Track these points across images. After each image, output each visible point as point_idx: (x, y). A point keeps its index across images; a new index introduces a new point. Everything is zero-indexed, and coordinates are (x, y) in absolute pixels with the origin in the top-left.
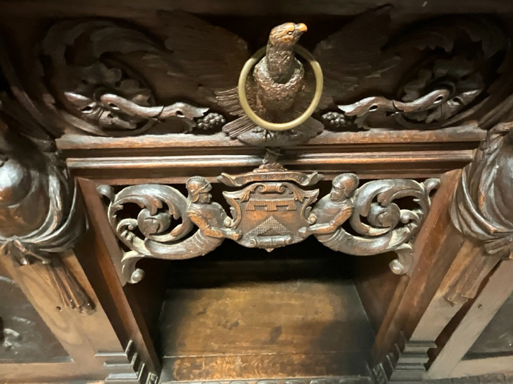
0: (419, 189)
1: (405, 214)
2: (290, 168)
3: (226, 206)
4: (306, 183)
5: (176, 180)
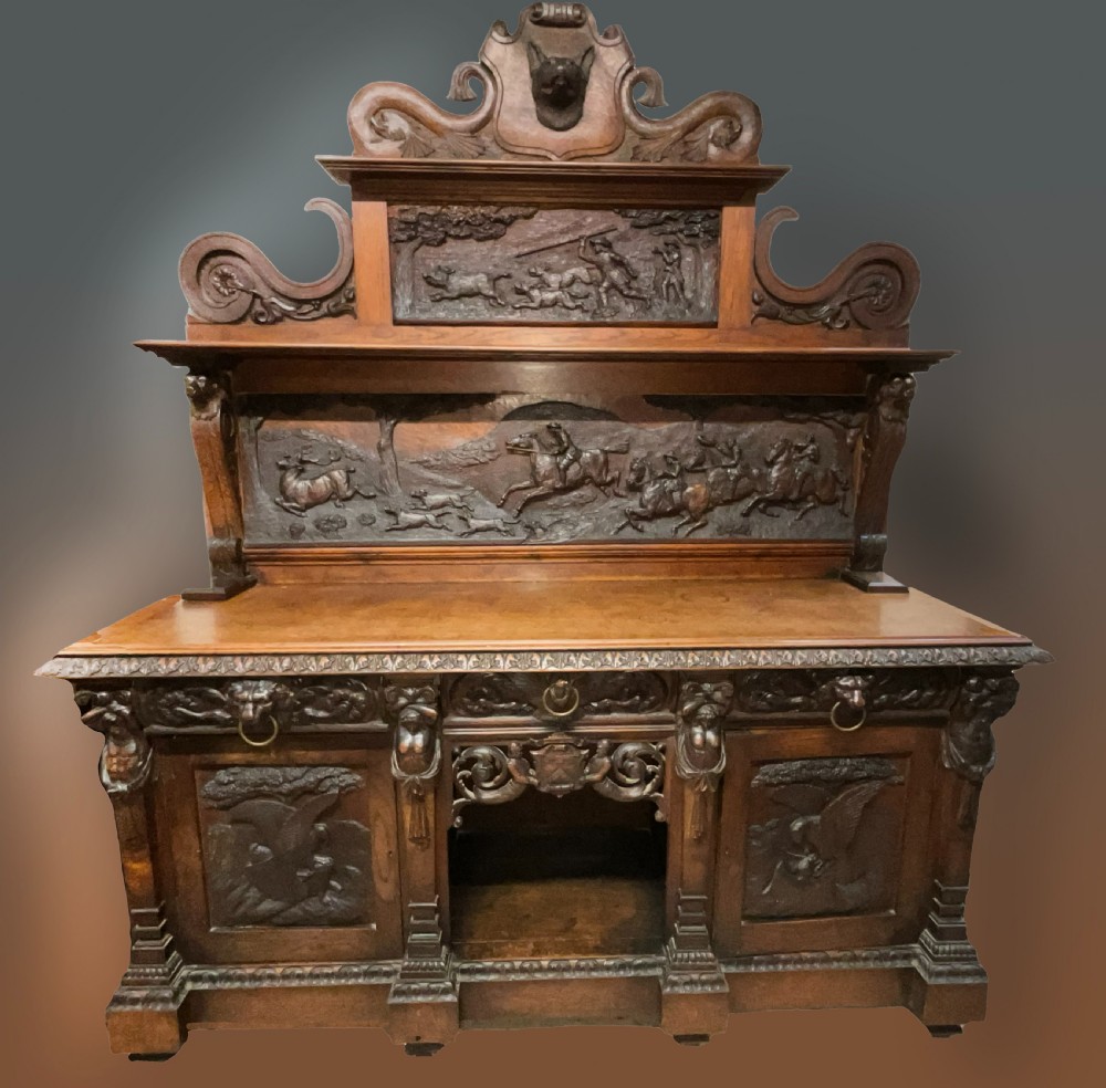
0: (653, 749)
1: (650, 768)
2: (568, 734)
3: (531, 759)
4: (579, 745)
5: (500, 743)
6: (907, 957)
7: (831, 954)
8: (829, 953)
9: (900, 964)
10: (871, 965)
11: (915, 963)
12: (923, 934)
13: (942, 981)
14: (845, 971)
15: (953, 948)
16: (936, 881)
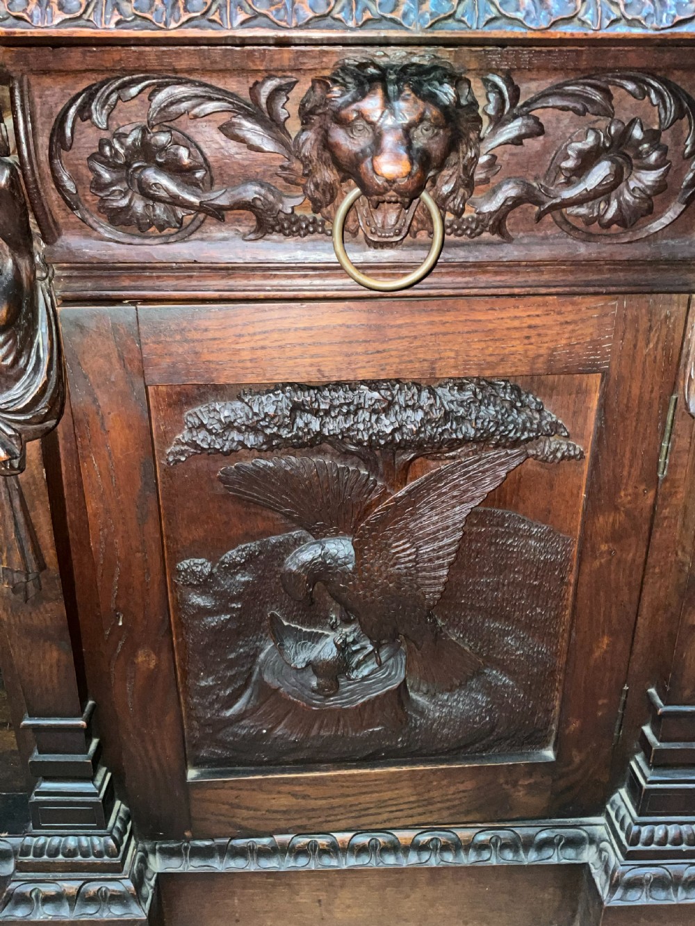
6: (575, 843)
7: (405, 836)
8: (398, 834)
9: (555, 857)
10: (492, 859)
11: (588, 855)
12: (616, 797)
13: (638, 898)
14: (432, 870)
15: (673, 831)
16: (652, 691)
